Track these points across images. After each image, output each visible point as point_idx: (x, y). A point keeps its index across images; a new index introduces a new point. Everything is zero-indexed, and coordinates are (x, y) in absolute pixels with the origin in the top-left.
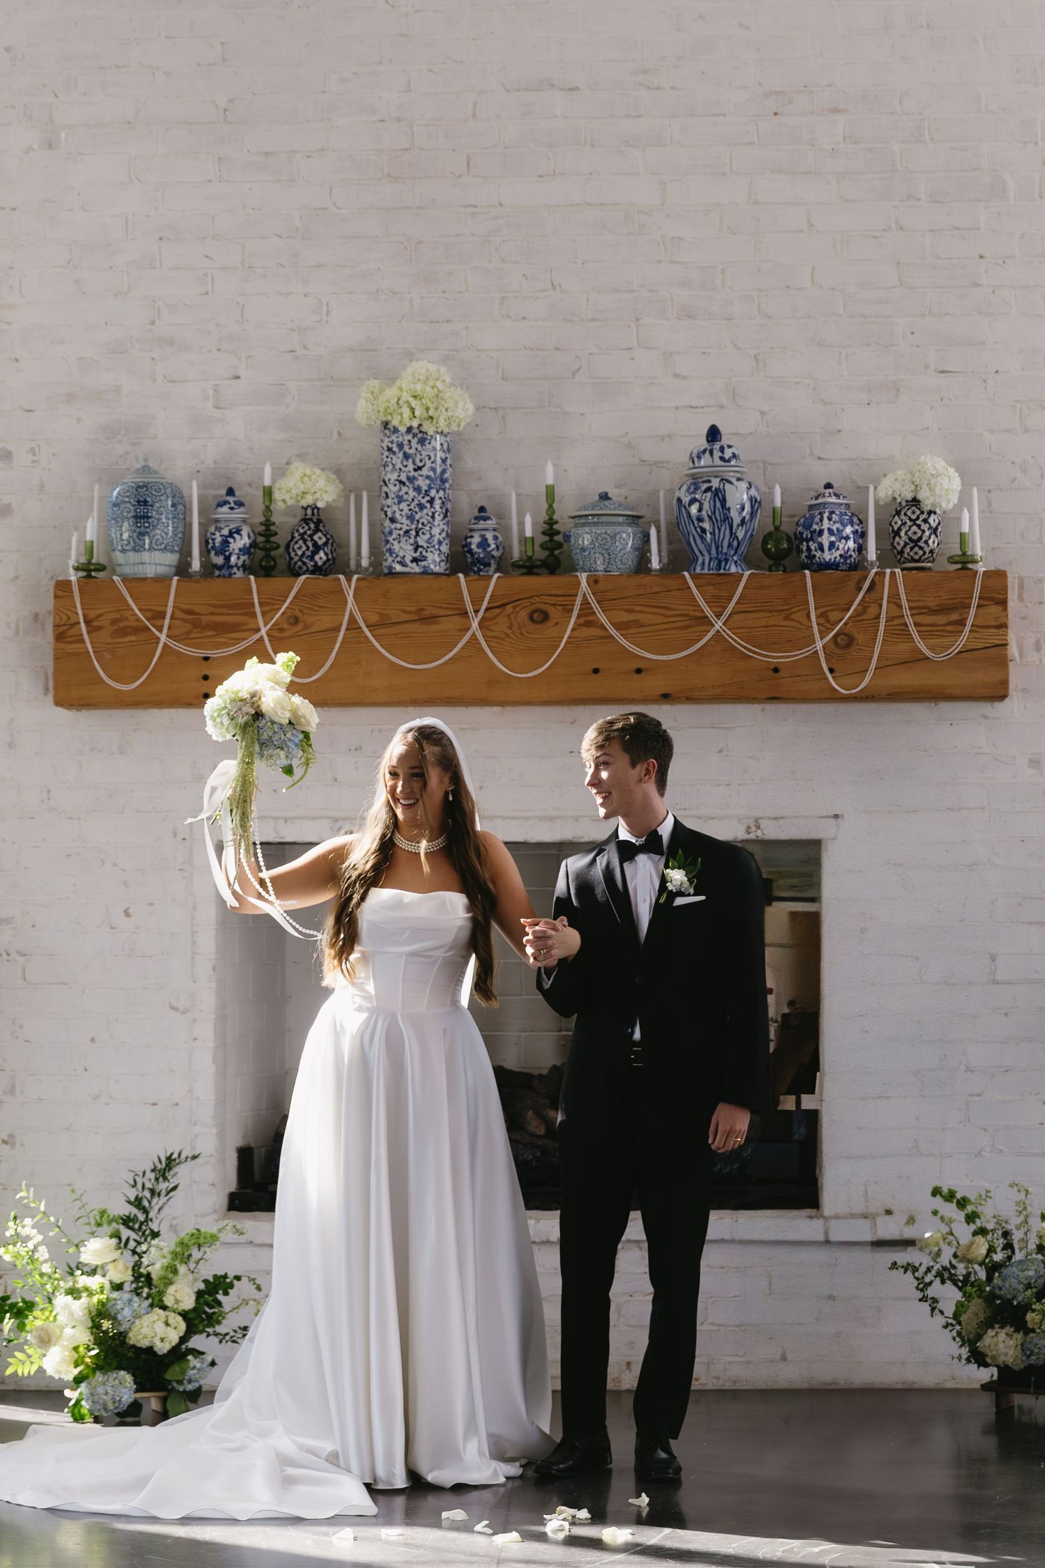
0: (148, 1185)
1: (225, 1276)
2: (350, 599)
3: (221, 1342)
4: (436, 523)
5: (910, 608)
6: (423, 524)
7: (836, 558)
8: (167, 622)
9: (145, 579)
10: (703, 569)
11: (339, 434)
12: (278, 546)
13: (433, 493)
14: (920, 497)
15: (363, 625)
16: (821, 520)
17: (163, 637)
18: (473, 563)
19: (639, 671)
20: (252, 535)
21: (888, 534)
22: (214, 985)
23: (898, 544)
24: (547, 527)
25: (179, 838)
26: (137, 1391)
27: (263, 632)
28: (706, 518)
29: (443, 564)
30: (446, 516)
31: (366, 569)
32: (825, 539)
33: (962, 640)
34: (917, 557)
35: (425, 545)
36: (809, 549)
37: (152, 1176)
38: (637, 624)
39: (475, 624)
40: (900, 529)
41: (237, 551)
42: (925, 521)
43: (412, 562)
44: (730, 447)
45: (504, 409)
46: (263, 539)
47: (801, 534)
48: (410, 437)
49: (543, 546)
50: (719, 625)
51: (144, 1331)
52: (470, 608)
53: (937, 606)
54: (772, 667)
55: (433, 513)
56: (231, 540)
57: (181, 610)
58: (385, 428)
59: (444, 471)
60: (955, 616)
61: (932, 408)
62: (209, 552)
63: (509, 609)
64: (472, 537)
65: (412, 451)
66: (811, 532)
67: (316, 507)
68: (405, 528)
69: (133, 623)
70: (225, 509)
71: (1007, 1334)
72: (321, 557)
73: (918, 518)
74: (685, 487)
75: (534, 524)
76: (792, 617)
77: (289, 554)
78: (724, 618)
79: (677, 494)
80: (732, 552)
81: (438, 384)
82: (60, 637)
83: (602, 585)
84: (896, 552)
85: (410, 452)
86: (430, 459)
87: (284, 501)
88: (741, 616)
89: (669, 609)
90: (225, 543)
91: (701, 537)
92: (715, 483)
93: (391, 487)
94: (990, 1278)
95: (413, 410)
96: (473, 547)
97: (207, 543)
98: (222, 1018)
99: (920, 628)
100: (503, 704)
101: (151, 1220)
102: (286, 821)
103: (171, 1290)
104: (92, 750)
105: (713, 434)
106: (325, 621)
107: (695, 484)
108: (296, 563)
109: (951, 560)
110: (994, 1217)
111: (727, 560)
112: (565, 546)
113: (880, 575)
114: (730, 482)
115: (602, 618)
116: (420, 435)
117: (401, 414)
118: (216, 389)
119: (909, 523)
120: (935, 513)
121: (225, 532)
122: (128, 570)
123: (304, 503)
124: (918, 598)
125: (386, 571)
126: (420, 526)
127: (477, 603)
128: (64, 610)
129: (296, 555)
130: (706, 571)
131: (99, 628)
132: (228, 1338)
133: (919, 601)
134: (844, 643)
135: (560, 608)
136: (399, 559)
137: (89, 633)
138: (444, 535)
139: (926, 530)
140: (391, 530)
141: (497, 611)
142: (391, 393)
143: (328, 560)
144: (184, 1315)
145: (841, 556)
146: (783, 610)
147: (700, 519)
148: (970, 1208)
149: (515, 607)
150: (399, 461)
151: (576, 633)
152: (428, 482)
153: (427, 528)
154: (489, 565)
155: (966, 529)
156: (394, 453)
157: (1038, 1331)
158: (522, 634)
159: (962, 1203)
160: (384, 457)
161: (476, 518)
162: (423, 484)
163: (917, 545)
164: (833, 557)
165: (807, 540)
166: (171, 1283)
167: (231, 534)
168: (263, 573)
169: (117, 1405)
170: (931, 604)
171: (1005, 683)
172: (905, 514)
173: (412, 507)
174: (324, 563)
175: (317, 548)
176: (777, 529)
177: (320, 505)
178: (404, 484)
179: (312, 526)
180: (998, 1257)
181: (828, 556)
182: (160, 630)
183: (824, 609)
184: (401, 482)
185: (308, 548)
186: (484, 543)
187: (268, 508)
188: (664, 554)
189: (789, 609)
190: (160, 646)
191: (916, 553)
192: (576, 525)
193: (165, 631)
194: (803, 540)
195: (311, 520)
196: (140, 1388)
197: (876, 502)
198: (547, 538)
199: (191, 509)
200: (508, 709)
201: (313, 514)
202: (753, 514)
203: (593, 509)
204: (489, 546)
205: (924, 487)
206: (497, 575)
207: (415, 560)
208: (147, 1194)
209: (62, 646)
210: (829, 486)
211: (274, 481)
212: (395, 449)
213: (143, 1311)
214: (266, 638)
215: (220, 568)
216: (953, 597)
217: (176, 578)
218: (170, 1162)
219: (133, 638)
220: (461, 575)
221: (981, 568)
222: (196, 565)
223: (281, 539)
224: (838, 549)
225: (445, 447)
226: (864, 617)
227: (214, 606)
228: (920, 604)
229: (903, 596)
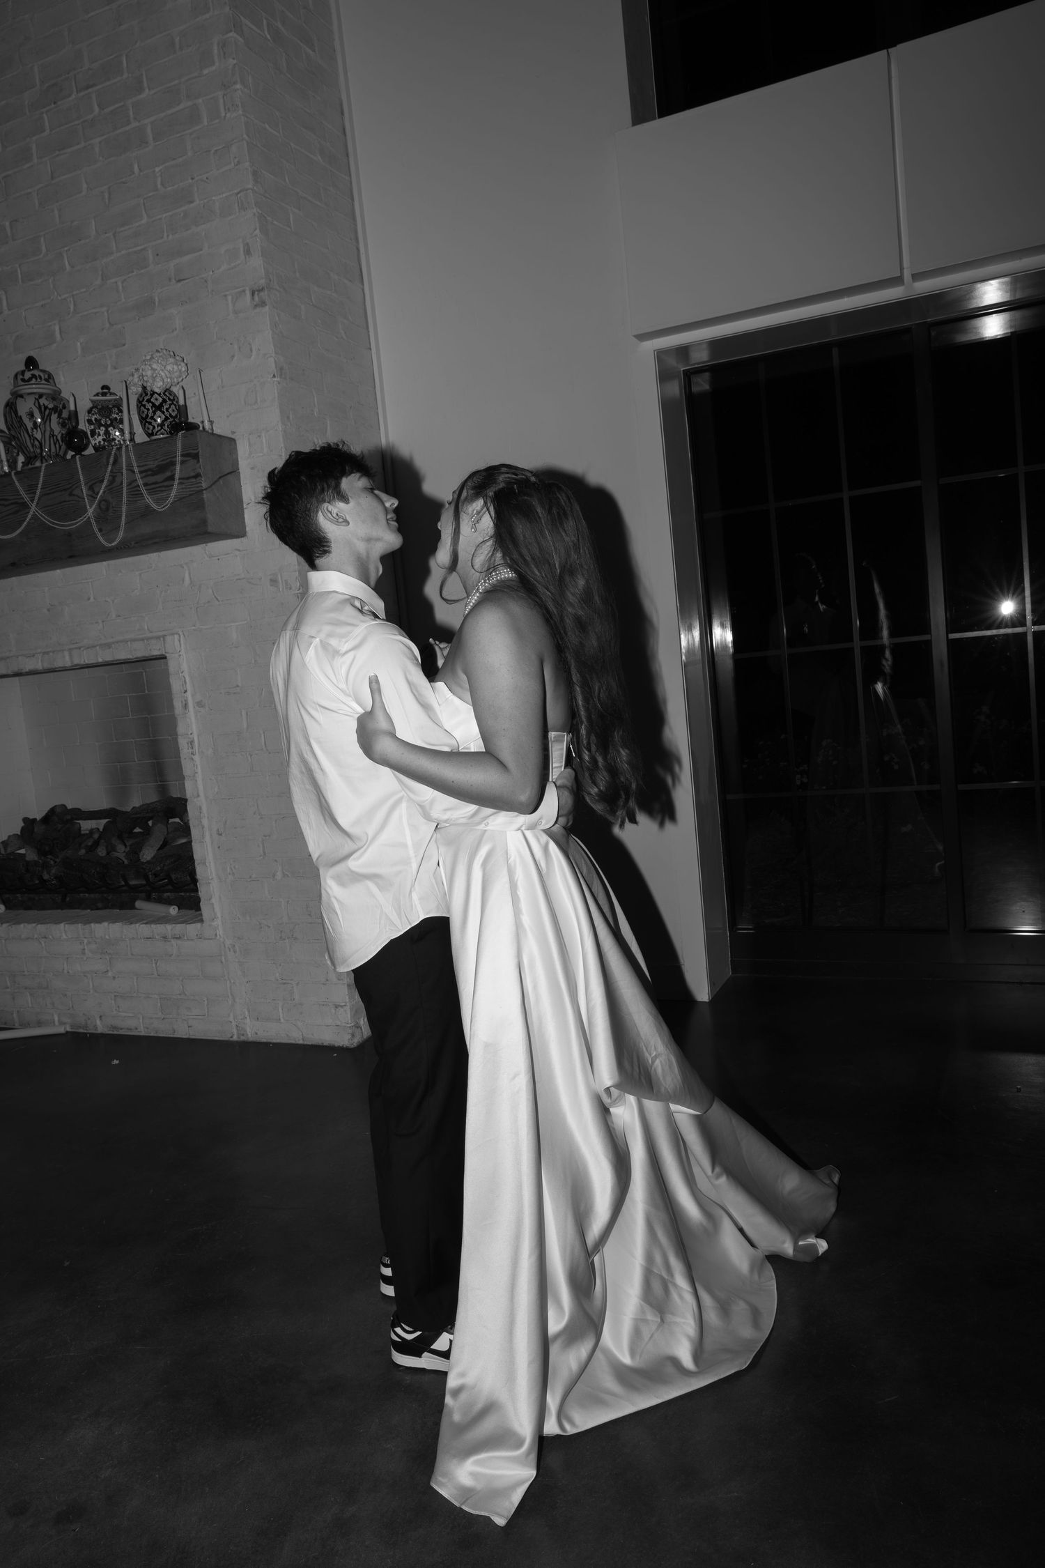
5: (141, 472)
7: (100, 442)
33: (173, 492)
42: (149, 401)
50: (33, 507)
53: (156, 467)
54: (67, 533)
60: (168, 474)
76: (72, 493)
78: (36, 501)
80: (39, 451)
88: (45, 498)
99: (149, 487)
105: (31, 362)
113: (120, 449)
124: (144, 463)
130: (23, 468)
133: (146, 465)
134: (104, 507)
139: (150, 408)
145: (104, 440)
146: (68, 489)
164: (97, 442)
170: (151, 466)
171: (205, 522)
183: (91, 483)
189: (71, 487)
210: (105, 387)
216: (165, 458)
224: (99, 435)
226: (113, 486)
228: (147, 468)
229: (135, 465)
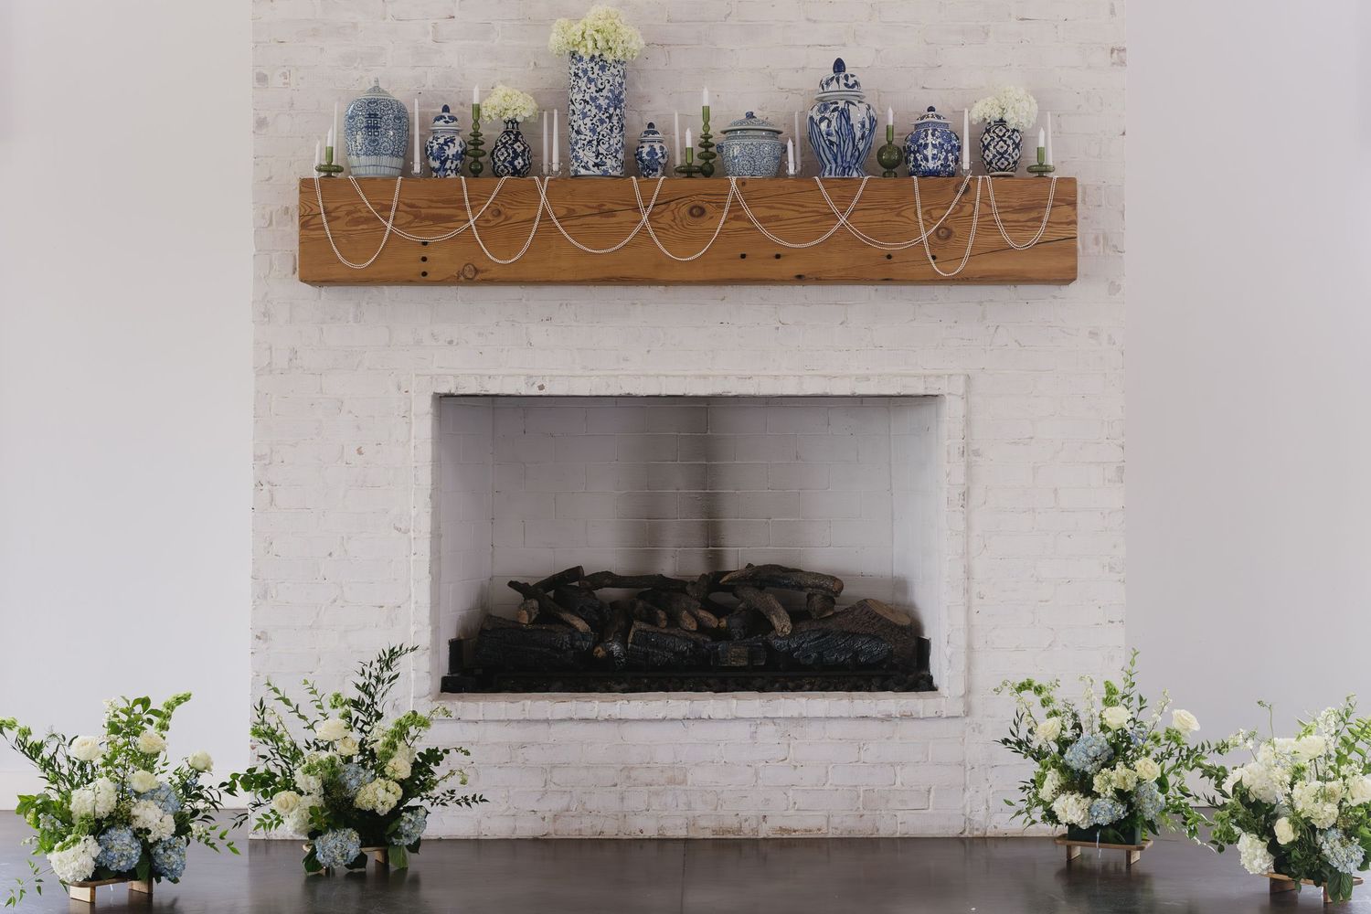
0: (374, 673)
1: (437, 750)
2: (543, 196)
3: (432, 804)
4: (614, 135)
5: (998, 208)
6: (603, 135)
7: (937, 167)
8: (392, 214)
9: (375, 179)
10: (830, 174)
11: (535, 64)
12: (484, 153)
13: (611, 111)
14: (1006, 118)
15: (553, 217)
16: (926, 136)
17: (389, 226)
18: (643, 169)
19: (778, 256)
20: (463, 144)
21: (980, 148)
22: (430, 510)
23: (988, 156)
24: (703, 140)
25: (403, 391)
26: (361, 846)
27: (472, 222)
28: (834, 132)
29: (619, 169)
30: (621, 130)
31: (557, 172)
32: (930, 152)
33: (1039, 234)
34: (1003, 167)
35: (605, 153)
36: (915, 159)
37: (376, 665)
38: (777, 218)
39: (645, 218)
40: (989, 144)
41: (451, 157)
42: (1010, 137)
43: (594, 166)
44: (852, 76)
45: (669, 45)
46: (472, 147)
47: (909, 147)
48: (594, 64)
49: (699, 156)
50: (843, 220)
51: (367, 797)
52: (641, 204)
53: (1019, 206)
54: (887, 254)
55: (612, 127)
56: (446, 148)
57: (404, 204)
58: (573, 57)
59: (620, 93)
60: (1034, 214)
61: (1013, 48)
62: (428, 157)
63: (673, 205)
64: (643, 147)
65: (595, 76)
66: (918, 146)
67: (516, 122)
68: (588, 138)
69: (365, 215)
70: (441, 123)
71: (1076, 799)
72: (519, 162)
73: (1004, 135)
74: (816, 108)
75: (693, 138)
76: (903, 214)
77: (493, 159)
78: (847, 214)
79: (810, 113)
80: (854, 161)
81: (616, 21)
82: (304, 225)
83: (748, 187)
84: (985, 163)
85: (592, 76)
86: (609, 82)
87: (489, 116)
88: (861, 213)
89: (802, 206)
90: (441, 148)
91: (829, 148)
92: (841, 104)
93: (577, 105)
94: (1062, 753)
95: (595, 41)
96: (644, 155)
97: (427, 150)
98: (436, 535)
99: (1005, 224)
100: (667, 283)
101: (376, 703)
102: (490, 378)
103: (391, 762)
104: (332, 318)
105: (839, 66)
106: (523, 214)
107: (825, 105)
108: (499, 167)
109: (1030, 170)
110: (1063, 701)
111: (850, 168)
112: (718, 157)
113: (974, 180)
114: (853, 104)
115: (749, 213)
116: (600, 63)
117: (586, 46)
118: (435, 26)
119: (997, 139)
120: (1018, 131)
121: (441, 141)
122: (362, 172)
123: (505, 118)
124: (1004, 200)
125: (572, 174)
126: (601, 137)
127: (646, 200)
128: (309, 204)
129: (499, 160)
130: (833, 176)
131: (338, 218)
132: (438, 801)
133: (1005, 202)
134: (945, 234)
135: (714, 205)
136: (583, 164)
137: (328, 222)
138: (620, 145)
139: (1010, 145)
140: (577, 140)
141: (663, 206)
142: (577, 29)
143: (525, 165)
144: (401, 783)
145: (942, 165)
146: (895, 208)
147: (828, 134)
148: (1044, 695)
149: (677, 204)
150: (584, 84)
151: (727, 226)
152: (607, 101)
153: (607, 139)
154: (657, 170)
155: (1041, 145)
156: (580, 78)
157: (1102, 795)
158: (683, 226)
159: (1039, 690)
160: (572, 81)
161: (645, 132)
162: (603, 103)
163: (1003, 157)
164: (935, 166)
165: (915, 152)
166: (391, 756)
167: (446, 143)
168: (472, 175)
169: (345, 858)
170: (1015, 204)
171: (1074, 269)
172: (994, 132)
173: (594, 121)
174: (522, 167)
175: (516, 155)
176: (890, 143)
177: (518, 120)
178: (588, 103)
179: (512, 137)
180: (1068, 734)
181: (931, 165)
182: (387, 220)
183: (929, 208)
184: (586, 101)
185: (509, 154)
186: (652, 152)
187: (476, 122)
188: (799, 162)
189: (899, 208)
190: (387, 232)
191: (1002, 164)
192: (727, 138)
193: (391, 221)
194: (911, 152)
195: (512, 132)
196: (365, 843)
197: (970, 122)
198: (704, 150)
199: (413, 124)
200: (671, 289)
201: (513, 128)
202: (871, 130)
203: (741, 124)
204: (657, 154)
205: (1009, 109)
206: (662, 178)
207: (596, 165)
208: (373, 681)
209: (307, 232)
210: (931, 109)
211: (482, 100)
212: (581, 74)
213: (367, 780)
214: (474, 227)
215: (437, 171)
216: (1032, 199)
217: (400, 178)
218: (393, 653)
219: (365, 227)
220: (633, 177)
221: (1054, 176)
222: (417, 168)
223: (488, 147)
224: (939, 160)
225: (622, 73)
226: (959, 215)
227: (432, 201)
228: (1007, 204)
229: (992, 198)
